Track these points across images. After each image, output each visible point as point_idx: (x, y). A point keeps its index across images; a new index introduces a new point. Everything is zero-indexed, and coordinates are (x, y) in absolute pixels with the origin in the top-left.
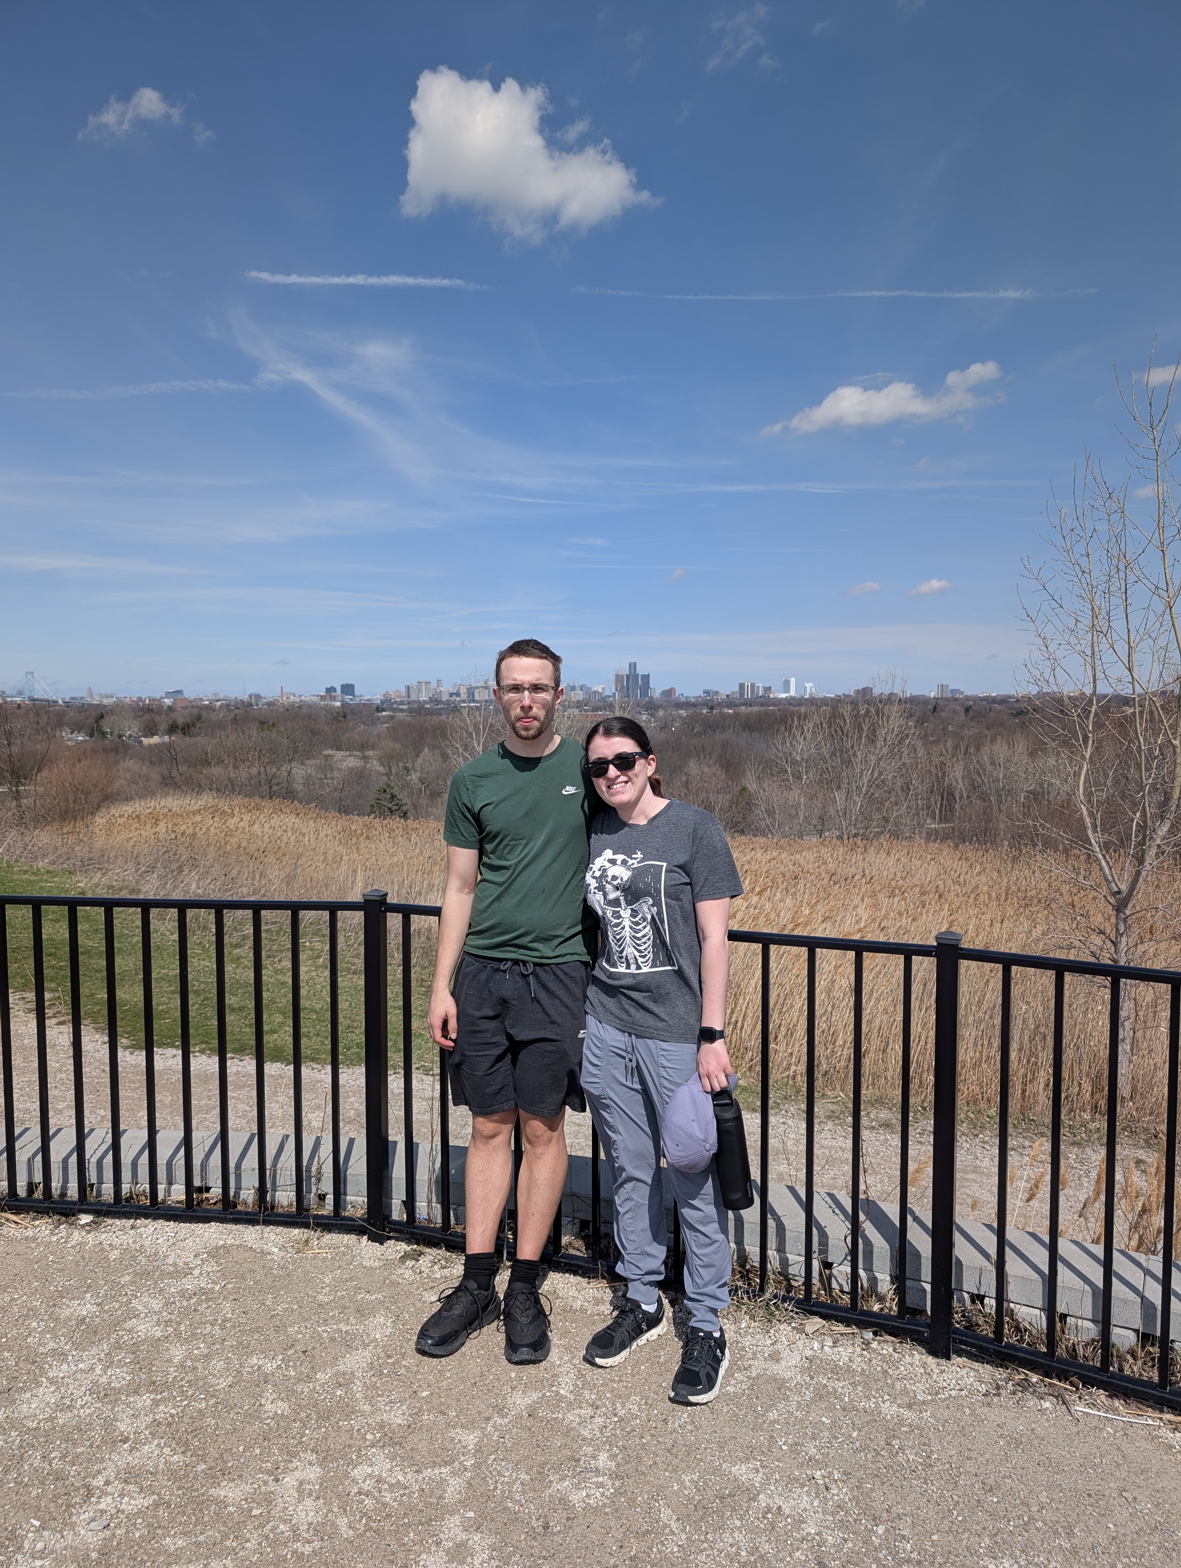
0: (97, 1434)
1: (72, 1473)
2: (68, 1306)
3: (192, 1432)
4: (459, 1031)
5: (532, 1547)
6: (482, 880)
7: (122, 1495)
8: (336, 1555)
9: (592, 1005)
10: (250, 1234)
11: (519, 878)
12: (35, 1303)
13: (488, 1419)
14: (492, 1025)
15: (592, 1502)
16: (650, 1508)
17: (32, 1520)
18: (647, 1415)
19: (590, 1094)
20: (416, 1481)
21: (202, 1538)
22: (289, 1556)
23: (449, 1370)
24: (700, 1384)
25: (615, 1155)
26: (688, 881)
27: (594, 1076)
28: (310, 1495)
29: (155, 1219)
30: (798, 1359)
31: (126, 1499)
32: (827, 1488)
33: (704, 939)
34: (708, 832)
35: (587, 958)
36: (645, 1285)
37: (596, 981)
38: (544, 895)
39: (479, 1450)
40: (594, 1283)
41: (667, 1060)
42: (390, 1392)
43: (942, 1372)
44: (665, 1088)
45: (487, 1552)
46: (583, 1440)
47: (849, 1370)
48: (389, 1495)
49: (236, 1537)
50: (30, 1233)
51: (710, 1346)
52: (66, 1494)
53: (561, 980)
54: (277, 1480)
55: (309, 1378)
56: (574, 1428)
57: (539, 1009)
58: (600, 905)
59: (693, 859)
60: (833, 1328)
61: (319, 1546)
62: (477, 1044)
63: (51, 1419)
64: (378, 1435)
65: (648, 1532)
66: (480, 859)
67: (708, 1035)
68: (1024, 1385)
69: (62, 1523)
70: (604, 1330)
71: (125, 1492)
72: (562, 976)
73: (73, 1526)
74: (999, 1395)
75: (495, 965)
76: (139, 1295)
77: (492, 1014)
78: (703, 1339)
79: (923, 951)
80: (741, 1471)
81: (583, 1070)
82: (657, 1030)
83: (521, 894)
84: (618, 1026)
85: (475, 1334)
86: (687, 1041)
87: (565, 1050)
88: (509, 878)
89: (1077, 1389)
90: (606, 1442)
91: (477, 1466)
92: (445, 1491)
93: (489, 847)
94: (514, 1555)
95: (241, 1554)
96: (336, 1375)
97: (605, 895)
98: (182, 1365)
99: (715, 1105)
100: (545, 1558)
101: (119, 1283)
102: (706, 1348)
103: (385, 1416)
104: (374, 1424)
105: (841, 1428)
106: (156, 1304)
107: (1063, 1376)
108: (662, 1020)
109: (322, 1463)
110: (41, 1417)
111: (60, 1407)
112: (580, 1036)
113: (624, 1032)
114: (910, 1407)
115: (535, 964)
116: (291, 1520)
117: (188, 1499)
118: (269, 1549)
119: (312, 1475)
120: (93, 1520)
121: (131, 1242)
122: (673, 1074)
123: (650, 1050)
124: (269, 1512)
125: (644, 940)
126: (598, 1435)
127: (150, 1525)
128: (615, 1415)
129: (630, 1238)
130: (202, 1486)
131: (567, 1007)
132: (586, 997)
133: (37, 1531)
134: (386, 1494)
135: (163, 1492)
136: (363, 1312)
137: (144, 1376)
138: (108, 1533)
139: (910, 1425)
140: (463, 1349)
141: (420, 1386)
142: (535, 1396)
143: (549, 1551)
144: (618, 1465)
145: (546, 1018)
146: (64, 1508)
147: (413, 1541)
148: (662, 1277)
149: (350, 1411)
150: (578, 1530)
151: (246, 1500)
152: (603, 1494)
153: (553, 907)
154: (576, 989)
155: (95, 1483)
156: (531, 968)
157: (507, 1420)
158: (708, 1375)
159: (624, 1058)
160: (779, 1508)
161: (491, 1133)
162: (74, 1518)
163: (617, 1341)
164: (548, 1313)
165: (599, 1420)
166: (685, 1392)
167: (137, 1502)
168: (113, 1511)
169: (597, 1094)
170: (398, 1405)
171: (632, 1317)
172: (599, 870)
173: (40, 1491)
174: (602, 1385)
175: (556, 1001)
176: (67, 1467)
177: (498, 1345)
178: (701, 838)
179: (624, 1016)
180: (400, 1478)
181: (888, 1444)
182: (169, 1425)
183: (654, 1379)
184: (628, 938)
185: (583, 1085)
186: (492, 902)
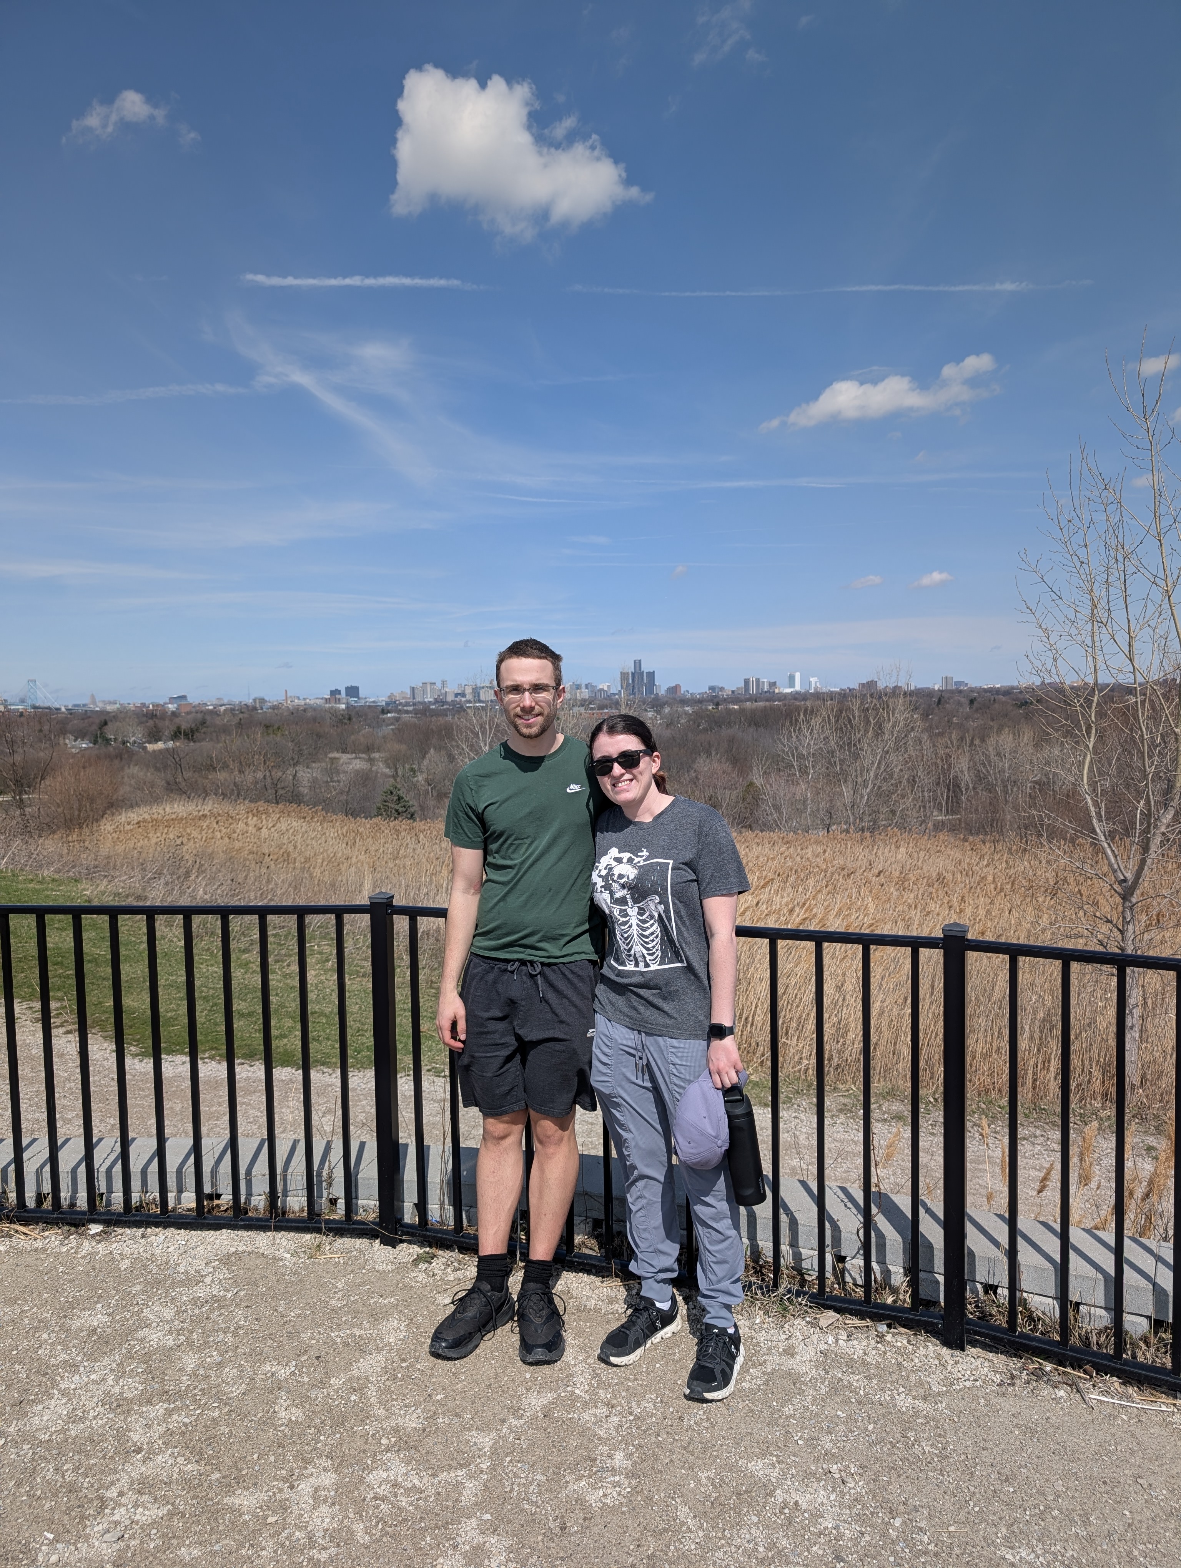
0: (110, 1444)
1: (86, 1485)
2: (79, 1317)
3: (205, 1440)
4: (468, 1032)
5: (549, 1548)
6: (488, 881)
7: (136, 1506)
8: (353, 1561)
9: (600, 1003)
10: (261, 1240)
11: (525, 878)
12: (45, 1315)
13: (503, 1421)
14: (501, 1026)
15: (608, 1501)
16: (667, 1506)
17: (45, 1533)
18: (663, 1413)
19: (599, 1092)
20: (432, 1485)
21: (217, 1547)
22: (305, 1564)
23: (464, 1373)
24: (715, 1380)
25: (626, 1153)
26: (695, 878)
27: (605, 1074)
28: (326, 1501)
29: (165, 1227)
30: (812, 1353)
31: (140, 1510)
32: (844, 1482)
33: (712, 935)
34: (714, 828)
35: (594, 957)
36: (658, 1282)
37: (605, 980)
38: (551, 894)
39: (494, 1452)
40: (608, 1282)
41: (677, 1057)
42: (405, 1395)
43: (957, 1362)
44: (675, 1085)
45: (504, 1554)
46: (599, 1439)
47: (864, 1363)
48: (405, 1499)
49: (252, 1545)
50: (39, 1244)
51: (725, 1343)
52: (79, 1506)
53: (569, 980)
54: (292, 1487)
55: (323, 1384)
56: (589, 1428)
57: (547, 1009)
58: (606, 903)
59: (699, 856)
60: (847, 1322)
61: (335, 1553)
62: (486, 1045)
63: (63, 1431)
64: (393, 1440)
65: (665, 1530)
66: (485, 859)
67: (718, 1032)
68: (1039, 1374)
69: (76, 1536)
70: (618, 1329)
71: (139, 1503)
72: (570, 975)
73: (87, 1538)
74: (1013, 1385)
75: (502, 966)
76: (150, 1304)
77: (500, 1014)
78: (717, 1335)
79: (930, 943)
80: (757, 1467)
81: (593, 1069)
82: (666, 1027)
83: (527, 894)
84: (628, 1025)
85: (489, 1335)
86: (696, 1037)
87: (574, 1050)
88: (514, 878)
89: (1092, 1377)
90: (622, 1441)
91: (493, 1468)
92: (461, 1494)
93: (494, 847)
94: (531, 1556)
96: (350, 1379)
97: (611, 893)
98: (194, 1374)
99: (725, 1102)
100: (562, 1559)
101: (130, 1293)
102: (721, 1345)
103: (400, 1421)
104: (389, 1428)
105: (856, 1421)
106: (168, 1313)
107: (1077, 1364)
108: (671, 1017)
109: (337, 1469)
110: (53, 1429)
111: (72, 1419)
112: (589, 1035)
113: (634, 1030)
114: (925, 1398)
115: (543, 964)
116: (306, 1527)
117: (203, 1508)
118: (285, 1557)
119: (327, 1482)
120: (107, 1531)
121: (141, 1250)
122: (683, 1071)
123: (659, 1047)
124: (284, 1520)
125: (651, 938)
126: (614, 1434)
127: (164, 1535)
128: (631, 1414)
129: (643, 1236)
130: (217, 1495)
131: (575, 1006)
132: (594, 996)
133: (51, 1543)
134: (402, 1498)
135: (177, 1502)
136: (376, 1316)
137: (156, 1386)
138: (122, 1544)
139: (926, 1417)
140: (477, 1351)
141: (434, 1390)
142: (550, 1396)
143: (566, 1552)
144: (635, 1464)
145: (555, 1018)
146: (77, 1520)
147: (430, 1545)
148: (675, 1275)
149: (364, 1415)
150: (596, 1530)
151: (261, 1508)
152: (619, 1494)
153: (560, 906)
154: (584, 988)
155: (108, 1494)
156: (538, 968)
157: (522, 1421)
158: (723, 1372)
159: (634, 1056)
160: (796, 1503)
161: (502, 1134)
162: (88, 1530)
163: (631, 1339)
164: (561, 1313)
165: (615, 1419)
166: (700, 1389)
167: (151, 1513)
168: (128, 1522)
169: (607, 1092)
170: (413, 1408)
171: (646, 1315)
172: (605, 868)
173: (53, 1503)
174: (617, 1384)
175: (565, 1000)
176: (80, 1479)
177: (512, 1346)
178: (707, 835)
179: (633, 1014)
180: (416, 1482)
181: (904, 1436)
182: (183, 1434)
183: (669, 1377)
184: (636, 936)
185: (593, 1084)
186: (498, 902)
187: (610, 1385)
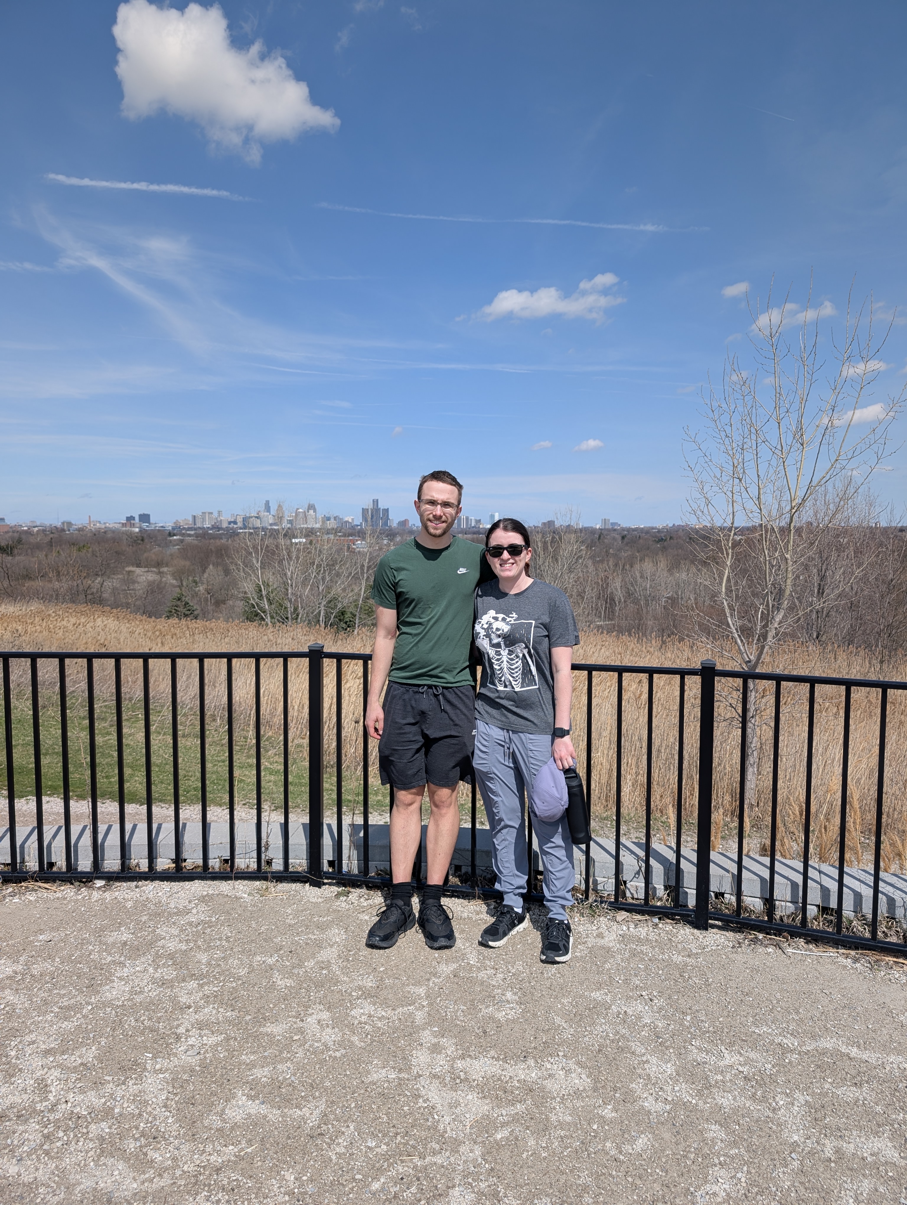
0: (167, 1005)
1: (161, 1027)
2: (110, 936)
3: (233, 999)
4: (385, 729)
5: (480, 1043)
6: (401, 633)
7: (201, 1036)
8: (358, 1056)
9: (479, 713)
10: (225, 887)
11: (430, 631)
12: (85, 936)
13: (428, 980)
14: (412, 729)
15: (510, 1017)
16: (547, 1017)
17: (145, 1054)
18: (529, 971)
19: (479, 771)
20: (394, 1014)
21: (266, 1054)
22: (327, 1059)
23: (393, 956)
24: (561, 950)
25: (495, 811)
26: (548, 634)
27: (484, 759)
28: (328, 1026)
29: (152, 880)
30: (615, 936)
31: (205, 1038)
32: (651, 1000)
33: (557, 671)
36: (515, 895)
37: (483, 697)
38: (448, 641)
39: (428, 996)
40: (473, 902)
41: (533, 746)
42: (358, 970)
43: (705, 937)
44: (533, 764)
45: (454, 1046)
46: (494, 986)
47: (647, 940)
48: (380, 1023)
49: (288, 1052)
50: (59, 895)
51: (563, 929)
52: (162, 1039)
53: (460, 698)
54: (303, 1021)
55: (300, 966)
56: (485, 981)
57: (446, 717)
58: (485, 647)
59: (550, 620)
60: (634, 917)
61: (344, 1052)
62: (401, 742)
63: (131, 999)
64: (360, 993)
65: (550, 1029)
66: (399, 618)
67: (560, 733)
68: (755, 941)
69: (167, 1054)
70: (491, 925)
71: (202, 1034)
72: (460, 695)
73: (175, 1055)
74: (741, 947)
75: (415, 689)
76: (159, 926)
77: (413, 721)
78: (558, 924)
79: (692, 672)
80: (597, 995)
81: (475, 756)
82: (525, 727)
83: (433, 641)
84: (500, 726)
85: (403, 935)
86: (546, 733)
87: (464, 743)
88: (423, 631)
89: (787, 940)
90: (508, 987)
91: (430, 1004)
92: (415, 1018)
93: (406, 610)
95: (295, 1060)
96: (317, 963)
97: (491, 640)
98: (209, 964)
100: (490, 1047)
101: (141, 921)
102: (561, 930)
103: (360, 983)
104: (354, 987)
105: (651, 970)
106: (175, 931)
107: (778, 933)
108: (530, 721)
109: (329, 1009)
111: (134, 992)
112: (473, 734)
113: (504, 729)
114: (689, 956)
116: (320, 1041)
117: (247, 1035)
119: (325, 1017)
120: (187, 1050)
121: (138, 896)
122: (538, 755)
123: (521, 740)
124: (304, 1037)
125: (516, 670)
126: (502, 983)
127: (227, 1050)
128: (510, 972)
129: (506, 865)
130: (254, 1028)
131: (465, 715)
132: (475, 708)
133: (152, 1059)
134: (378, 1022)
135: (228, 1032)
136: (322, 927)
137: (185, 972)
138: (201, 1056)
139: (692, 966)
140: (397, 944)
141: (377, 965)
142: (455, 966)
144: (519, 997)
145: (451, 722)
146: (164, 1046)
147: (405, 1045)
148: (525, 891)
149: (335, 981)
150: (506, 1032)
152: (516, 1013)
153: (454, 649)
154: (469, 703)
155: (178, 1031)
156: (440, 690)
157: (441, 980)
158: (564, 945)
159: (503, 746)
160: (625, 1012)
161: (410, 802)
162: (174, 1051)
163: (501, 931)
164: (451, 917)
165: (500, 976)
166: (552, 955)
167: (213, 1039)
168: (199, 1045)
169: (485, 771)
170: (367, 976)
171: (508, 916)
172: (487, 623)
173: (143, 1038)
174: (496, 957)
175: (458, 711)
176: (155, 1024)
179: (503, 719)
180: (383, 1013)
181: (681, 976)
182: (215, 996)
183: (528, 952)
184: (505, 669)
185: (474, 765)
186: (412, 647)
187: (491, 958)
